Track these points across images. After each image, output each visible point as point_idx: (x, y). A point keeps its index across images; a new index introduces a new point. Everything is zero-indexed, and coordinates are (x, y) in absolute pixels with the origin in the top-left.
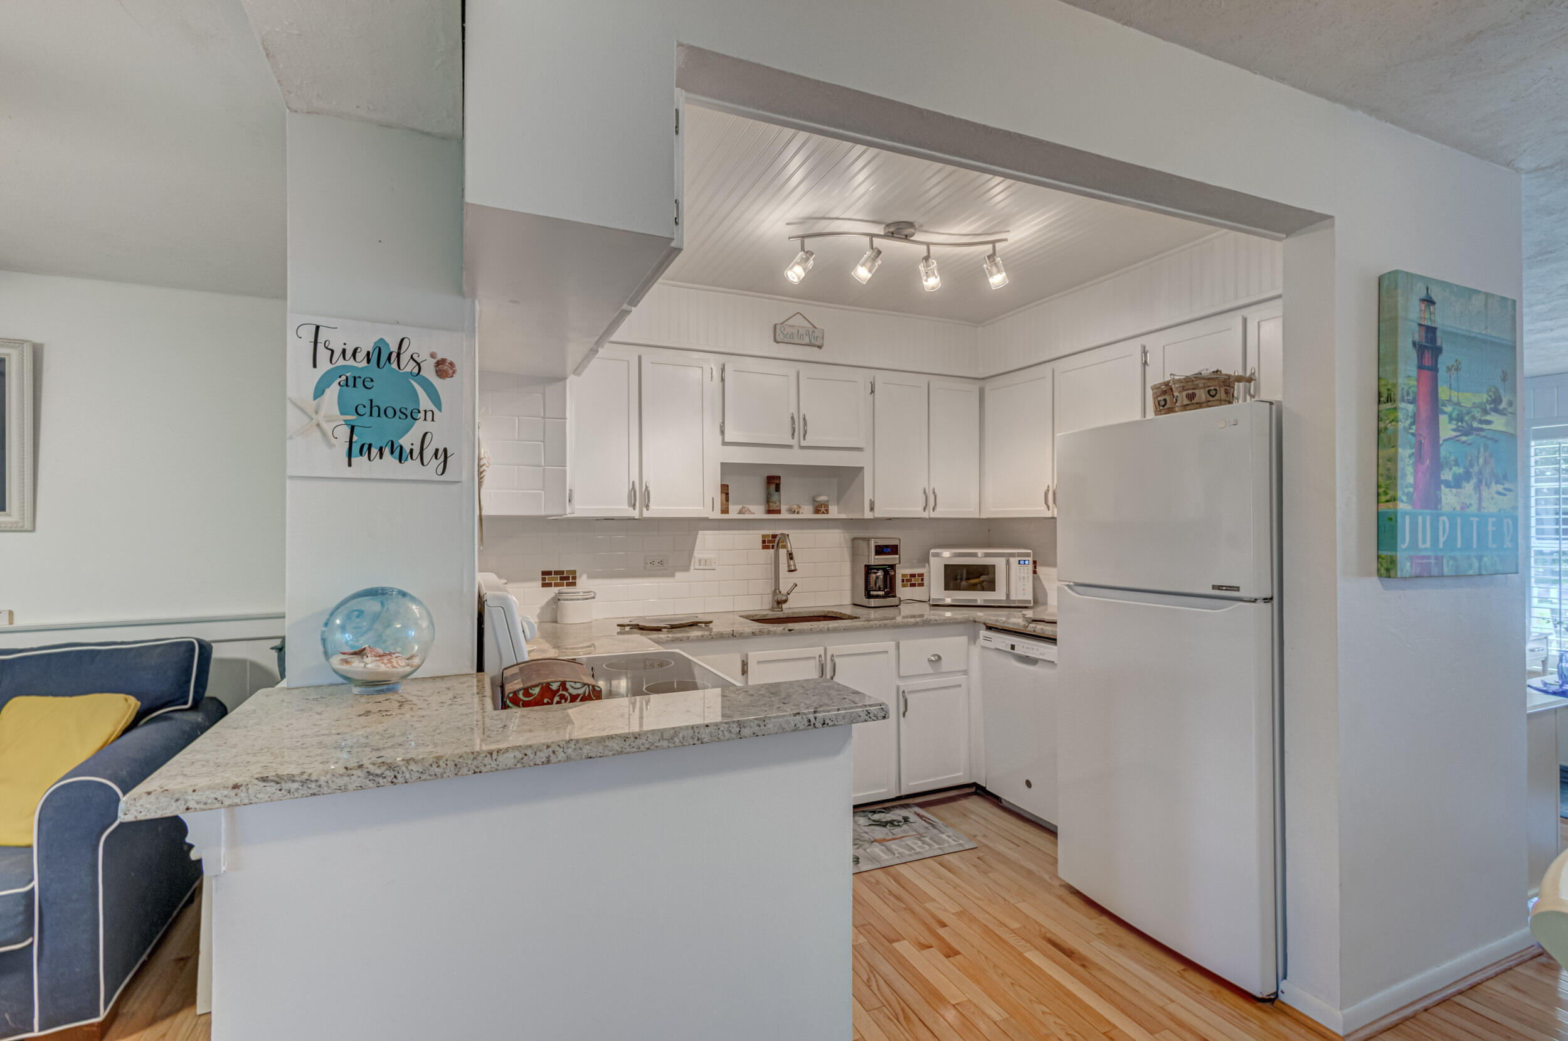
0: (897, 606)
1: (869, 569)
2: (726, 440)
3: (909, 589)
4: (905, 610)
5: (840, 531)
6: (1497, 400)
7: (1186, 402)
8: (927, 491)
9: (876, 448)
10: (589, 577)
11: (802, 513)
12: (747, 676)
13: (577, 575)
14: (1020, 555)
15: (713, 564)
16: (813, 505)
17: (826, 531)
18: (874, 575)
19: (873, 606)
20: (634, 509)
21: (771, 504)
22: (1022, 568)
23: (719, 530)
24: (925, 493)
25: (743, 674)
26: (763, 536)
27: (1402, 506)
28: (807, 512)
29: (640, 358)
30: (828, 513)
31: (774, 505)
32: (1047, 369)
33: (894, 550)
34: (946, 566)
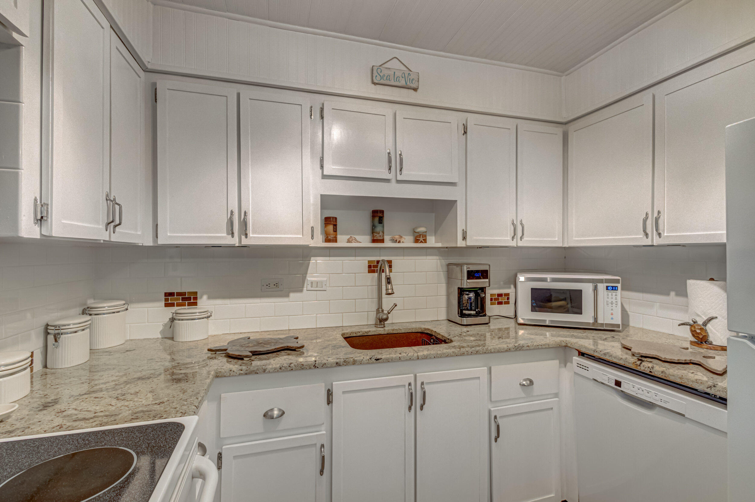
0: (487, 324)
1: (461, 291)
2: (325, 173)
3: (496, 306)
4: (494, 325)
5: (437, 257)
8: (515, 222)
9: (468, 182)
10: (209, 298)
11: (403, 242)
12: (332, 405)
13: (198, 296)
14: (607, 281)
15: (324, 285)
16: (414, 235)
17: (424, 257)
18: (466, 297)
19: (465, 324)
20: (233, 237)
21: (374, 234)
22: (610, 294)
23: (330, 256)
24: (513, 224)
25: (328, 404)
26: (369, 262)
28: (408, 242)
29: (238, 95)
30: (426, 242)
31: (378, 235)
32: (647, 96)
33: (484, 274)
34: (532, 289)
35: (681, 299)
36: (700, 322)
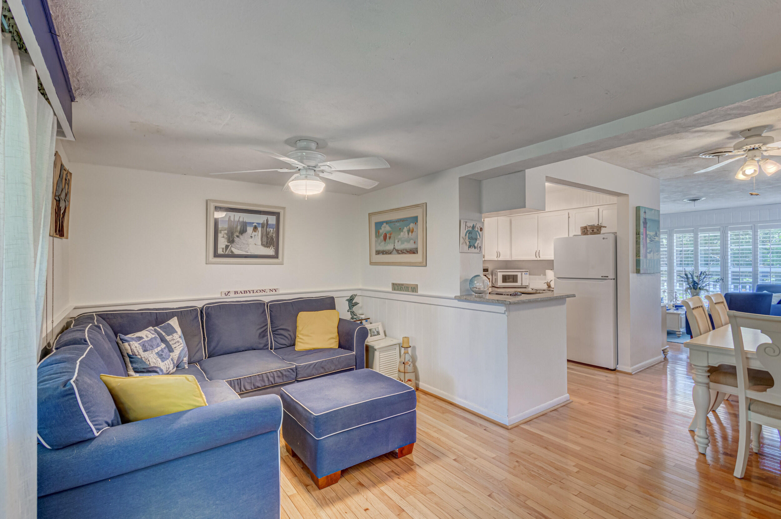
6: (656, 234)
7: (592, 232)
14: (525, 271)
22: (526, 276)
24: (497, 252)
27: (641, 258)
34: (503, 275)
35: (544, 277)
36: (549, 282)
